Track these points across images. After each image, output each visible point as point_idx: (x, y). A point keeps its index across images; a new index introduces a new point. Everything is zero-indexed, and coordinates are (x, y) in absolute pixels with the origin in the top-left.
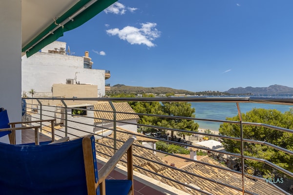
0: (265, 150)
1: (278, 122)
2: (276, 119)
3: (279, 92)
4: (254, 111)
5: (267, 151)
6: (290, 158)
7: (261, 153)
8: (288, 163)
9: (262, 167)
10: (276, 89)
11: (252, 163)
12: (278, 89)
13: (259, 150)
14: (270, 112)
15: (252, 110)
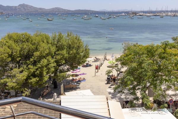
0: (21, 72)
1: (30, 44)
2: (27, 42)
3: (27, 11)
4: (8, 35)
5: (23, 72)
6: (40, 72)
7: (19, 75)
8: (38, 77)
9: (21, 88)
10: (24, 8)
11: (12, 87)
12: (26, 8)
13: (17, 73)
14: (23, 35)
15: (7, 35)
